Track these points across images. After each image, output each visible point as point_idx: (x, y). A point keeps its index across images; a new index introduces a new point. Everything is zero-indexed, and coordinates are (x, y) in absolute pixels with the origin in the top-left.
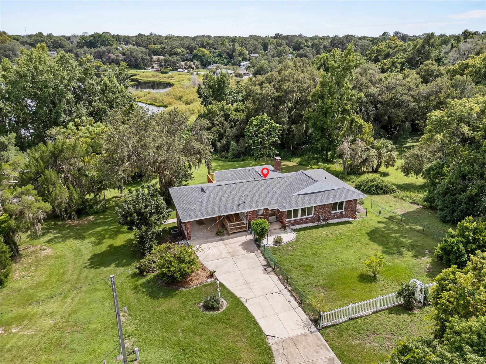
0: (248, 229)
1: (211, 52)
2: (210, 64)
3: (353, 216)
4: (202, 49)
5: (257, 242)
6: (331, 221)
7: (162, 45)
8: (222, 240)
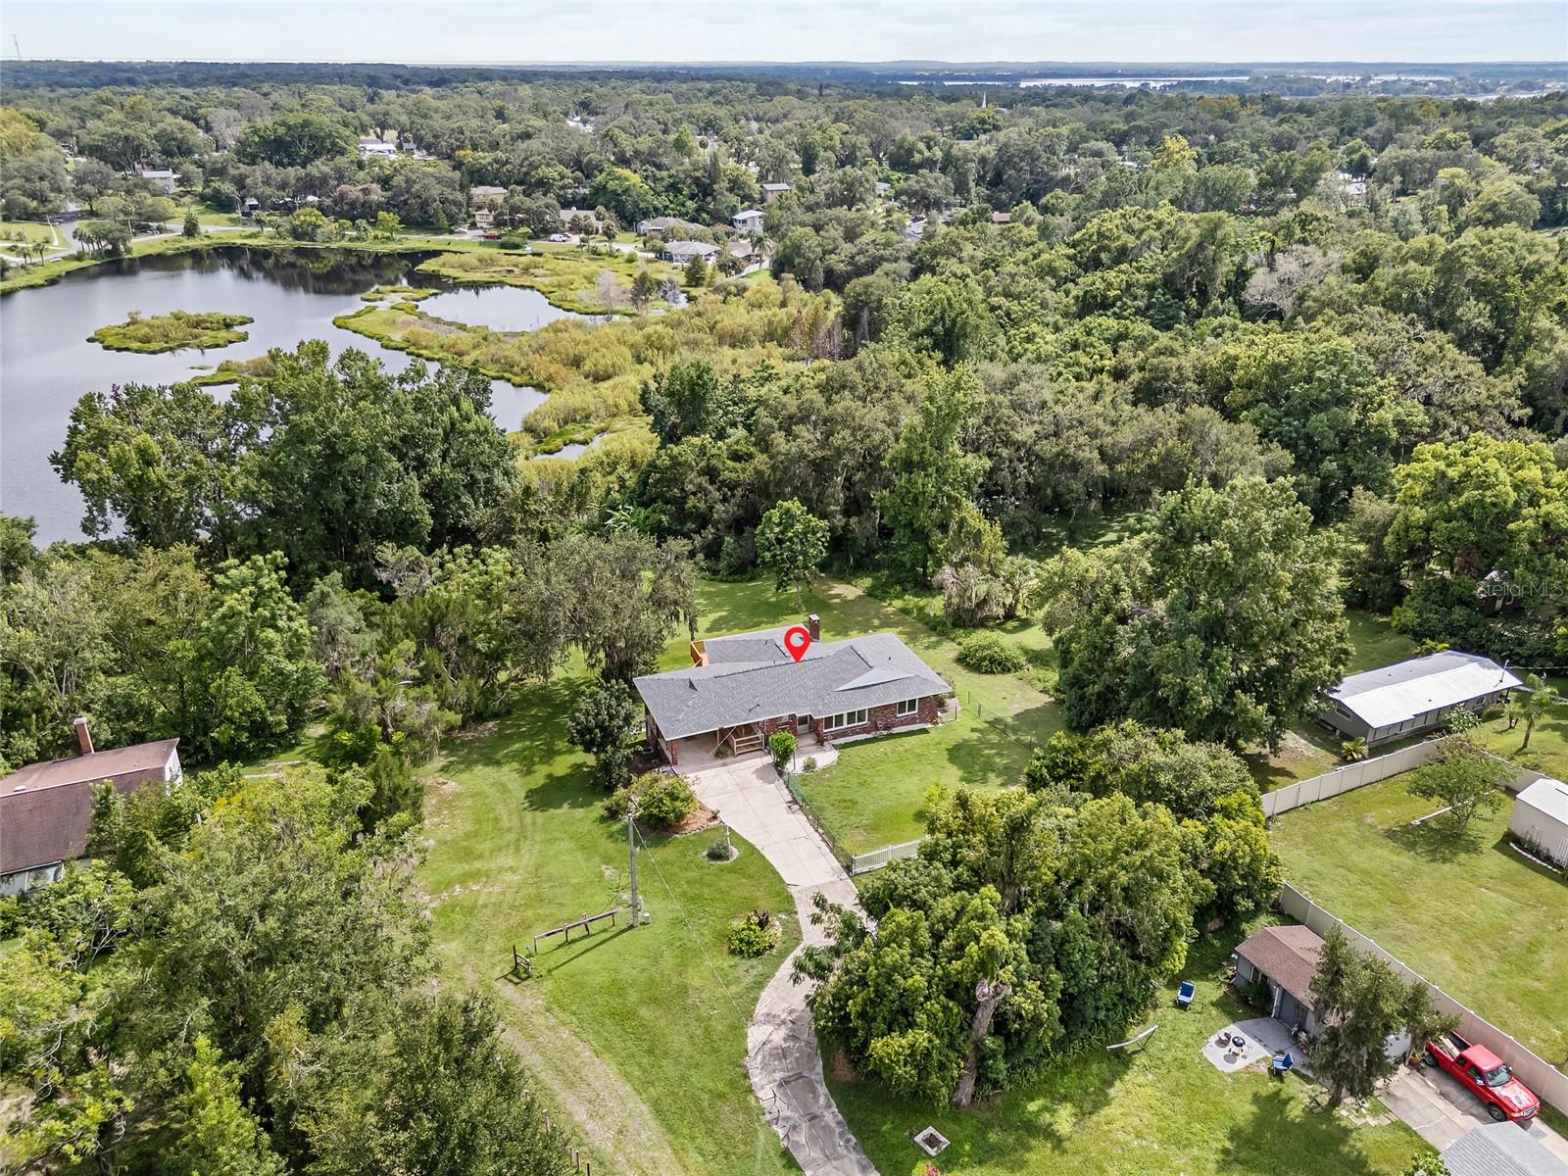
0: (765, 746)
1: (646, 178)
2: (646, 215)
3: (933, 720)
4: (620, 171)
5: (779, 766)
6: (895, 730)
7: (499, 154)
8: (724, 765)
